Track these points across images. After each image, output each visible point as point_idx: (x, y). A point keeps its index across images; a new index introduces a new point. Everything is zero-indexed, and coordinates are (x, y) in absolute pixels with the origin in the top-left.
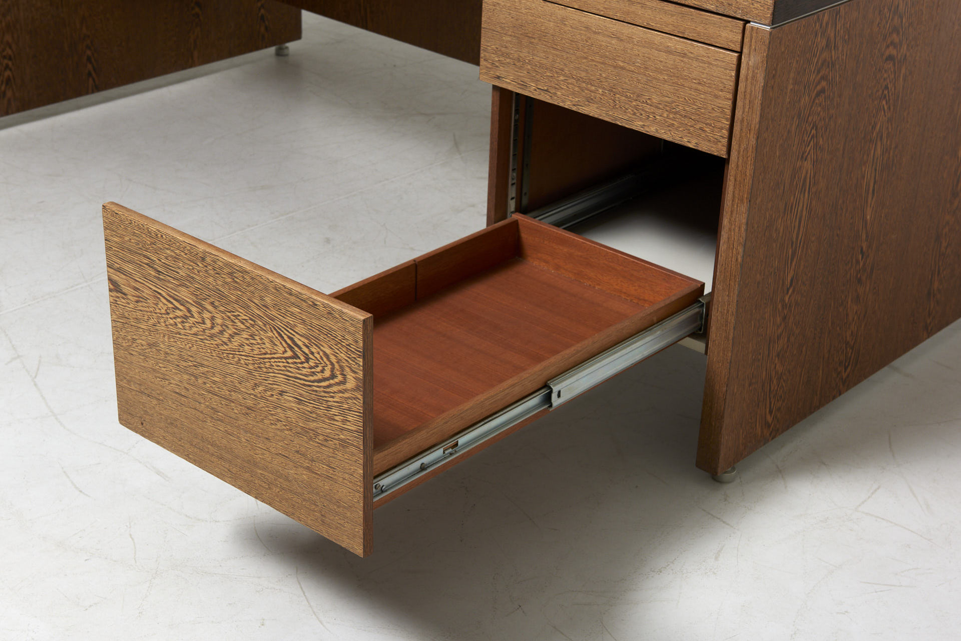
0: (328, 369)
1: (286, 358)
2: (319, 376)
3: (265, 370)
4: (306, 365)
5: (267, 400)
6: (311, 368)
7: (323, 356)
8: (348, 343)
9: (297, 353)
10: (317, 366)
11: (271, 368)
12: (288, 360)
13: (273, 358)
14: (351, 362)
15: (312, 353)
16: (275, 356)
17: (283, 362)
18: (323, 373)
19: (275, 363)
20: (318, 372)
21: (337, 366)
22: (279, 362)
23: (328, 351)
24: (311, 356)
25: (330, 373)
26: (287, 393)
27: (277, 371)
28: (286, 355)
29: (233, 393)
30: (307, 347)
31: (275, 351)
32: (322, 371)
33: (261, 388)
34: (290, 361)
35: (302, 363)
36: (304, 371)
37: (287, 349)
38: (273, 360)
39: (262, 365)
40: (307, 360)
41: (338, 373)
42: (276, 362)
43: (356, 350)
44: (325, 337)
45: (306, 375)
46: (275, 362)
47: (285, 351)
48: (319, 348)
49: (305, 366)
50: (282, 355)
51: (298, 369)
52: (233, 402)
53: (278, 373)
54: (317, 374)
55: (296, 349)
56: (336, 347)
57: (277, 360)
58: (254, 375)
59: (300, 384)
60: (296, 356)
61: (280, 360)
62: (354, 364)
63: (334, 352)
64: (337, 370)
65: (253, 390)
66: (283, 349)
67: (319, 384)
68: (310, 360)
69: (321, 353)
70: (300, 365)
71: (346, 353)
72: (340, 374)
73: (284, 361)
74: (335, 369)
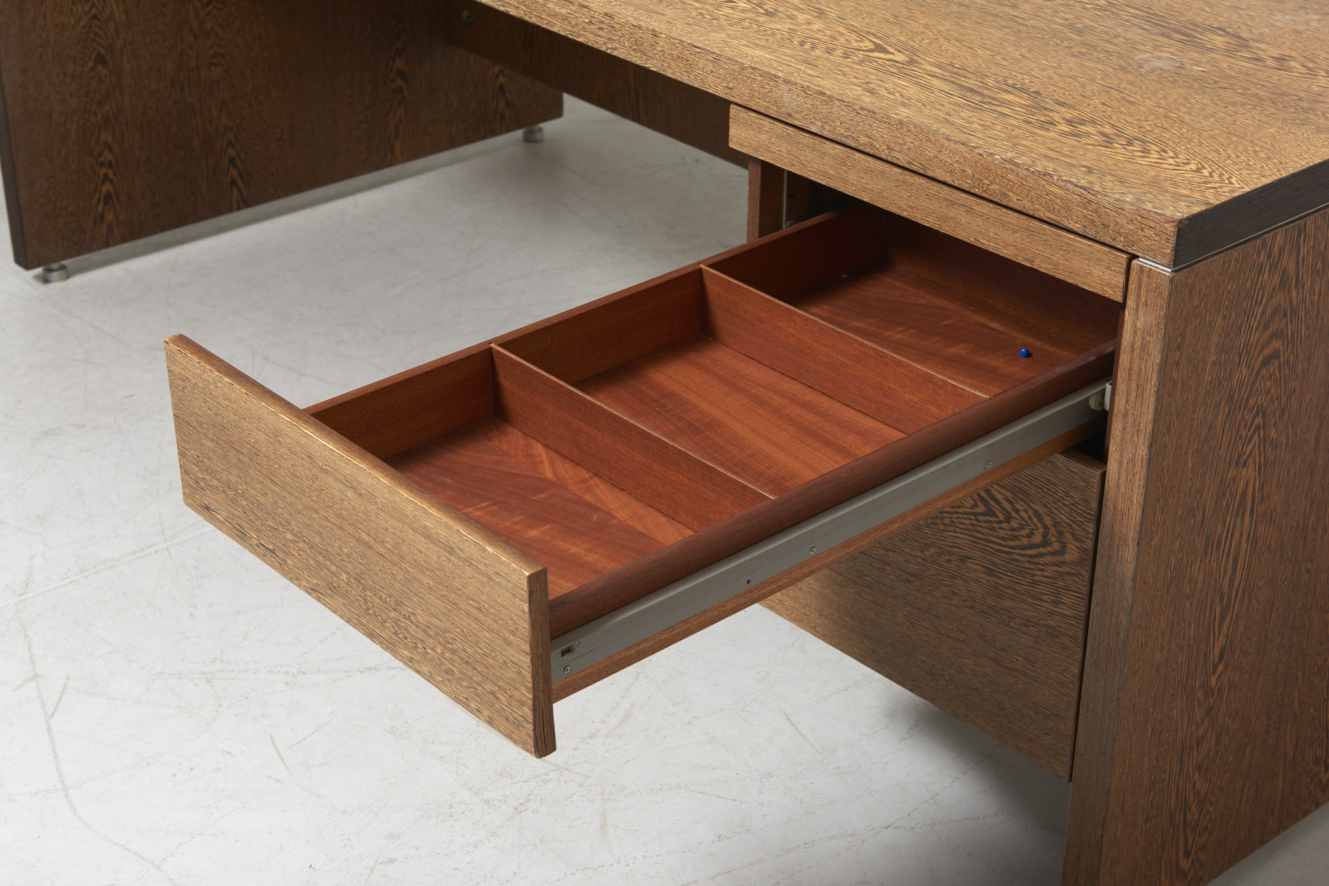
0: (1039, 533)
1: (975, 514)
2: (1025, 541)
3: (941, 527)
4: (1005, 525)
5: (941, 566)
6: (1012, 529)
7: (1032, 516)
8: (1072, 502)
9: (994, 509)
10: (1023, 529)
11: (951, 526)
12: (978, 517)
13: (956, 513)
14: (1074, 526)
15: (1017, 511)
16: (960, 510)
17: (971, 520)
18: (1031, 538)
19: (959, 520)
20: (1023, 536)
21: (1052, 530)
22: (965, 518)
23: (1041, 510)
24: (1014, 514)
25: (1040, 538)
26: (972, 559)
27: (959, 530)
28: (976, 510)
29: (890, 554)
30: (1010, 502)
31: (961, 504)
32: (1030, 535)
33: (933, 550)
34: (981, 518)
35: (999, 522)
36: (1002, 533)
37: (979, 503)
38: (956, 516)
39: (939, 521)
40: (1008, 519)
41: (1054, 539)
42: (961, 518)
43: (1087, 513)
44: (1039, 491)
45: (1003, 538)
46: (958, 518)
47: (976, 505)
48: (1028, 505)
49: (1005, 527)
50: (969, 510)
51: (993, 529)
52: (889, 565)
53: (961, 533)
54: (1021, 538)
55: (993, 503)
56: (1054, 505)
57: (961, 516)
58: (925, 533)
59: (994, 549)
60: (990, 512)
61: (966, 516)
62: (1080, 529)
63: (1049, 511)
64: (1053, 535)
65: (922, 551)
66: (972, 502)
67: (1022, 552)
68: (1014, 520)
69: (1030, 512)
70: (995, 525)
71: (1069, 514)
72: (1056, 541)
73: (972, 517)
74: (1050, 534)
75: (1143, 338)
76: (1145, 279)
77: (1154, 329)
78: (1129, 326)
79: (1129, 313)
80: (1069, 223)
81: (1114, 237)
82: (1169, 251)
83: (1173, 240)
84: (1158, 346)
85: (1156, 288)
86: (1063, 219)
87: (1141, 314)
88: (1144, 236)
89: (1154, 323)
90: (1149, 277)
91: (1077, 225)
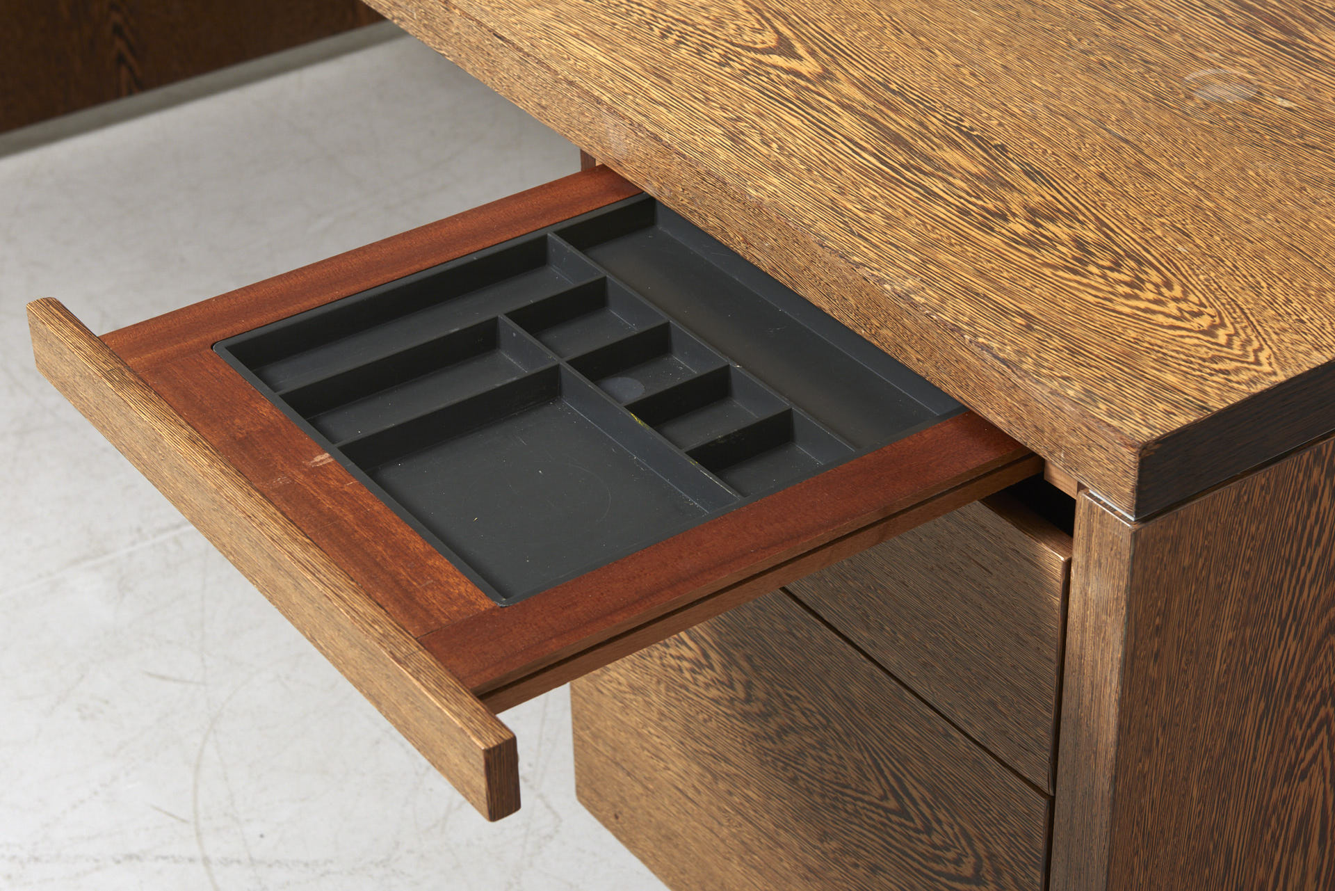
0: (969, 862)
1: (886, 810)
2: (951, 868)
3: (844, 815)
4: (924, 837)
5: (847, 870)
6: (934, 846)
7: (959, 835)
8: (1012, 832)
9: (909, 809)
10: (948, 850)
11: (856, 817)
12: (890, 816)
13: (862, 801)
14: (1016, 868)
15: (939, 822)
16: (866, 798)
17: (881, 816)
18: (960, 866)
19: (865, 811)
20: (948, 861)
21: (986, 864)
22: (873, 812)
23: (971, 830)
24: (935, 825)
25: (971, 871)
26: (885, 872)
27: (866, 827)
28: (885, 804)
29: (781, 831)
30: (929, 806)
31: (866, 790)
32: (957, 862)
33: (834, 844)
34: (894, 818)
35: (917, 831)
36: (921, 848)
37: (890, 795)
38: (860, 804)
39: (840, 806)
40: (928, 830)
41: (989, 878)
42: (868, 810)
43: (1032, 854)
44: (967, 802)
45: (921, 855)
46: (864, 808)
47: (884, 797)
48: (952, 817)
49: (923, 839)
50: (877, 801)
51: (909, 838)
52: (782, 848)
53: (870, 831)
54: (946, 862)
55: (907, 801)
56: (987, 828)
57: (868, 806)
58: (823, 816)
59: (912, 867)
60: (903, 813)
61: (874, 809)
62: (1023, 874)
63: (981, 835)
64: (988, 871)
65: (822, 841)
66: (881, 791)
67: (948, 882)
68: (935, 833)
69: (956, 829)
70: (911, 833)
71: (1009, 848)
72: (992, 882)
73: (882, 813)
74: (984, 869)
75: (1097, 616)
76: (1096, 526)
77: (1112, 606)
78: (1078, 591)
79: (1077, 572)
80: (989, 413)
81: (1051, 449)
82: (1128, 491)
83: (1133, 474)
84: (1119, 634)
85: (1113, 542)
86: (979, 403)
87: (1093, 578)
88: (1093, 459)
89: (1111, 596)
90: (1101, 522)
91: (999, 418)
